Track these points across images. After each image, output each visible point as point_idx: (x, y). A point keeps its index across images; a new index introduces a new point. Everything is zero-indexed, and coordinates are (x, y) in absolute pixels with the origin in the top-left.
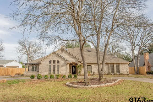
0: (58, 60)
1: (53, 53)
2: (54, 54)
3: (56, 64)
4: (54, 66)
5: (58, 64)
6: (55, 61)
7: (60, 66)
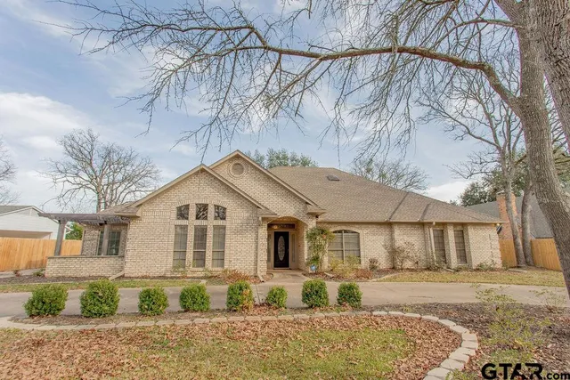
0: (219, 204)
1: (197, 173)
2: (203, 176)
3: (211, 222)
4: (201, 234)
5: (220, 222)
6: (205, 207)
7: (228, 232)
